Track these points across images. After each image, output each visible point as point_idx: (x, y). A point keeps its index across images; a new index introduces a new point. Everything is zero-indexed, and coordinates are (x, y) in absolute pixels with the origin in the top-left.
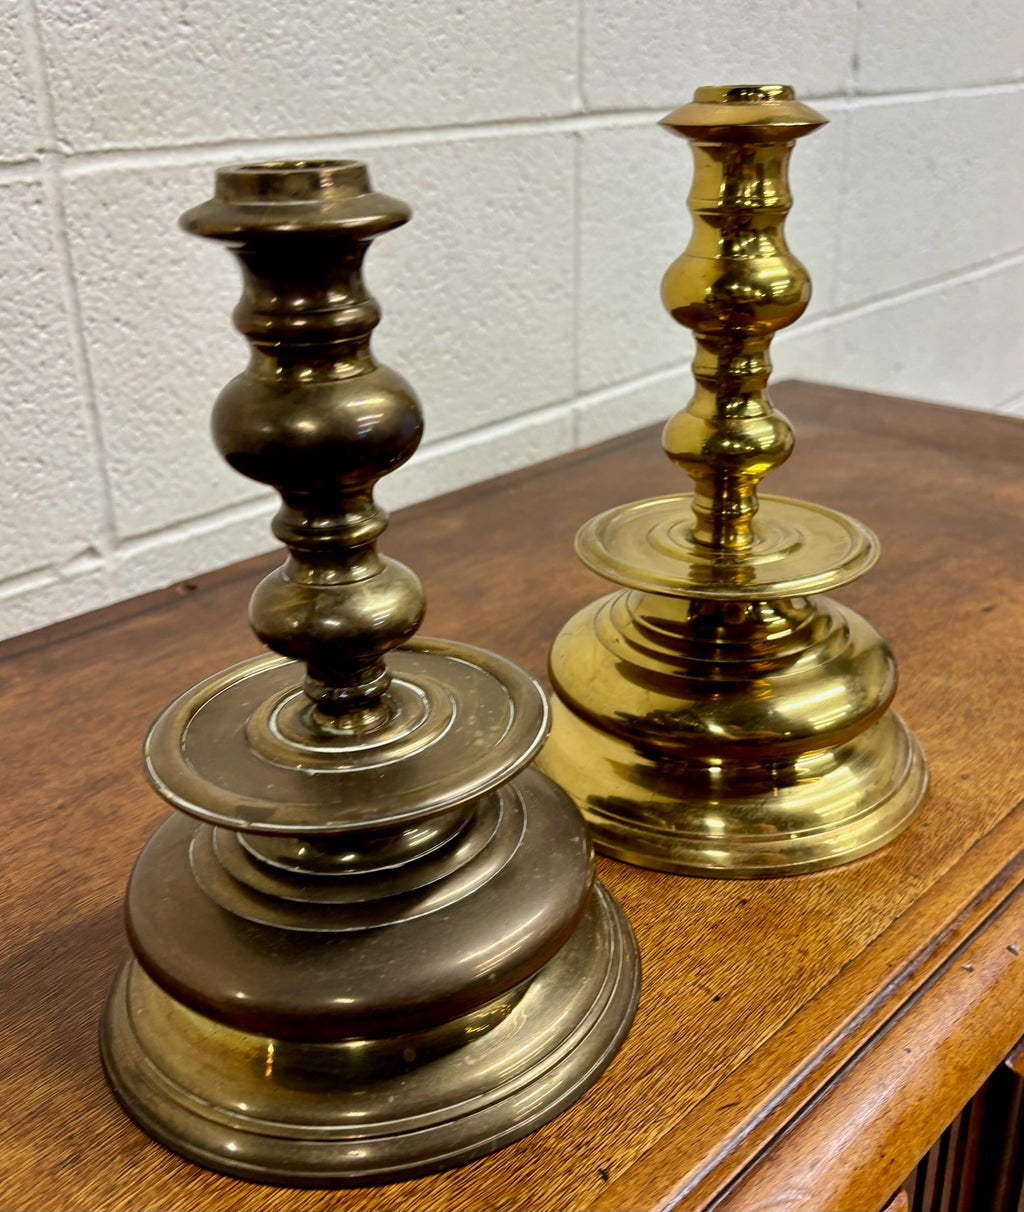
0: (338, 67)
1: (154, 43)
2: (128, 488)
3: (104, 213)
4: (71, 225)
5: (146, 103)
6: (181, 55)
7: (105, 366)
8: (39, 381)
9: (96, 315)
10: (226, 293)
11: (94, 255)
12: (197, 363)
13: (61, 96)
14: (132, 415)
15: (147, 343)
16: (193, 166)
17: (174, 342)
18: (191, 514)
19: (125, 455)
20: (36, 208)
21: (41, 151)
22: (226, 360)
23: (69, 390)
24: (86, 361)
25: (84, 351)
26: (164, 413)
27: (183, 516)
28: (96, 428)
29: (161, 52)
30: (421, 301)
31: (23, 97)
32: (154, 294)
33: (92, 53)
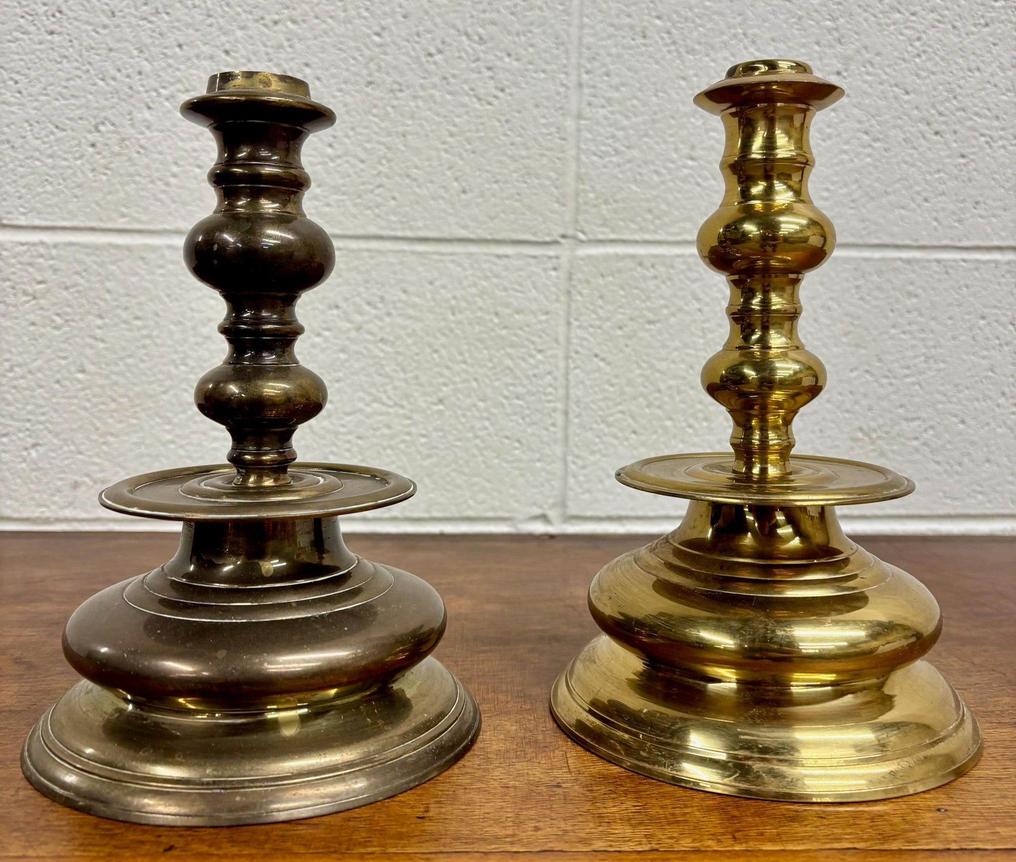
0: (826, 194)
1: (664, 171)
2: (581, 478)
3: (601, 281)
4: (574, 286)
5: (650, 211)
6: (684, 180)
7: (581, 387)
8: (530, 387)
9: (580, 350)
10: (692, 352)
11: (587, 308)
12: (656, 399)
13: (585, 203)
14: (595, 426)
15: (616, 377)
16: (678, 256)
17: (639, 380)
18: (631, 513)
19: (586, 454)
20: (553, 273)
21: (564, 236)
22: (682, 402)
23: (550, 398)
24: (567, 380)
25: (567, 373)
26: (622, 430)
27: (623, 513)
28: (566, 428)
29: (668, 177)
30: (890, 389)
31: (558, 202)
32: (629, 342)
33: (614, 177)
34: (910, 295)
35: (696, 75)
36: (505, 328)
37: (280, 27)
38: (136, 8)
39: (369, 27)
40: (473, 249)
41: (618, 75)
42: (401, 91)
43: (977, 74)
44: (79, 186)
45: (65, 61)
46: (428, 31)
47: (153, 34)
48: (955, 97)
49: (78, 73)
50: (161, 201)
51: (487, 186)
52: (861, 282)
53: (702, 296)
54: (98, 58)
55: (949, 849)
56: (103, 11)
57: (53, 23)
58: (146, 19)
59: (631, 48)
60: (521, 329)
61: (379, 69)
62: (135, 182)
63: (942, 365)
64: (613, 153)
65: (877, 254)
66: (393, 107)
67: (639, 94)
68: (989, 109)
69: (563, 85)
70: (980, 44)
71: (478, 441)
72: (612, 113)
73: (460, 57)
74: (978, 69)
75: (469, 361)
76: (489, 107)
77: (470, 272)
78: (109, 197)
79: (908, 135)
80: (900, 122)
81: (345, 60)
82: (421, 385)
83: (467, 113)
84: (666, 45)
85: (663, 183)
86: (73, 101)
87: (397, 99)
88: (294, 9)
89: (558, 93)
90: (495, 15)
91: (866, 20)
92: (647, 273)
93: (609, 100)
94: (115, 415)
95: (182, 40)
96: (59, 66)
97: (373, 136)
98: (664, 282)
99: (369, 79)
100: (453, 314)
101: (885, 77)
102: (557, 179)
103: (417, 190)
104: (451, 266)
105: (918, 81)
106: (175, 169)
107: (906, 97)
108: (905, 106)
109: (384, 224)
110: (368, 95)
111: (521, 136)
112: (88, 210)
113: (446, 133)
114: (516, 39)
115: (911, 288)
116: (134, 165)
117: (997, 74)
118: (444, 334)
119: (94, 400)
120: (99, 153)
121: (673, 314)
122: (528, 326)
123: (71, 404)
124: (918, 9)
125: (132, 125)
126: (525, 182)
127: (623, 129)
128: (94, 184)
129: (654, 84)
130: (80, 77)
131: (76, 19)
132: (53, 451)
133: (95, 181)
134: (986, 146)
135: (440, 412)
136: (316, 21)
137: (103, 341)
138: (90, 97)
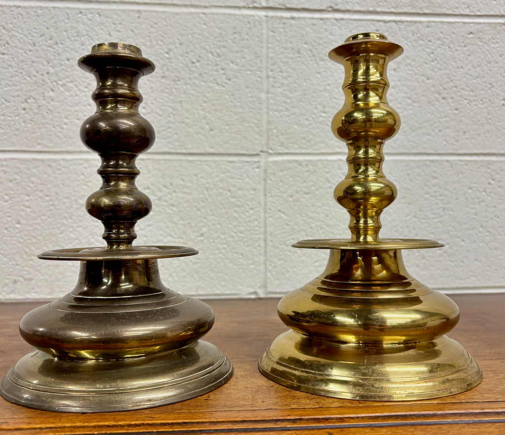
1: (311, 119)
2: (274, 273)
3: (281, 174)
4: (268, 176)
5: (304, 138)
6: (321, 123)
7: (272, 226)
8: (247, 227)
9: (271, 207)
10: (327, 208)
11: (274, 187)
12: (310, 232)
13: (272, 135)
14: (280, 246)
15: (290, 221)
16: (319, 161)
17: (302, 222)
19: (275, 260)
20: (257, 170)
21: (262, 152)
22: (323, 233)
23: (257, 232)
24: (265, 223)
25: (265, 220)
28: (265, 248)
29: (312, 122)
30: (426, 225)
31: (258, 135)
32: (296, 204)
33: (286, 122)
34: (434, 178)
35: (325, 71)
36: (234, 197)
38: (46, 41)
39: (163, 50)
40: (216, 158)
41: (287, 72)
42: (179, 81)
43: (462, 70)
44: (17, 130)
45: (10, 68)
46: (192, 51)
47: (55, 54)
48: (451, 81)
49: (17, 73)
50: (59, 137)
51: (223, 127)
52: (410, 172)
53: (331, 180)
54: (27, 66)
56: (29, 43)
57: (4, 49)
58: (50, 47)
59: (292, 58)
60: (241, 198)
61: (168, 70)
62: (46, 127)
63: (452, 213)
64: (285, 110)
65: (417, 158)
66: (175, 89)
67: (297, 81)
68: (468, 87)
69: (259, 77)
70: (462, 55)
71: (221, 255)
72: (284, 90)
73: (208, 64)
74: (462, 67)
75: (216, 214)
76: (223, 88)
77: (215, 170)
78: (32, 135)
79: (430, 100)
80: (426, 93)
82: (192, 227)
83: (212, 91)
84: (310, 57)
85: (310, 124)
86: (14, 87)
87: (177, 84)
89: (257, 81)
90: (225, 43)
91: (407, 44)
92: (303, 169)
93: (282, 84)
94: (36, 245)
95: (69, 57)
96: (7, 70)
97: (165, 103)
98: (312, 174)
99: (163, 75)
100: (207, 191)
101: (417, 72)
102: (258, 124)
103: (188, 130)
104: (206, 167)
105: (433, 74)
106: (66, 120)
107: (428, 81)
108: (428, 85)
109: (171, 146)
110: (163, 83)
111: (239, 102)
112: (22, 142)
113: (202, 101)
114: (236, 55)
115: (434, 174)
116: (45, 119)
117: (471, 70)
118: (203, 201)
119: (25, 238)
120: (27, 113)
121: (317, 190)
122: (245, 196)
123: (13, 240)
124: (432, 39)
125: (44, 99)
126: (242, 125)
127: (290, 98)
128: (25, 129)
129: (304, 76)
130: (18, 76)
131: (16, 47)
132: (4, 264)
133: (25, 127)
134: (468, 105)
135: (201, 241)
137: (29, 207)
138: (23, 85)
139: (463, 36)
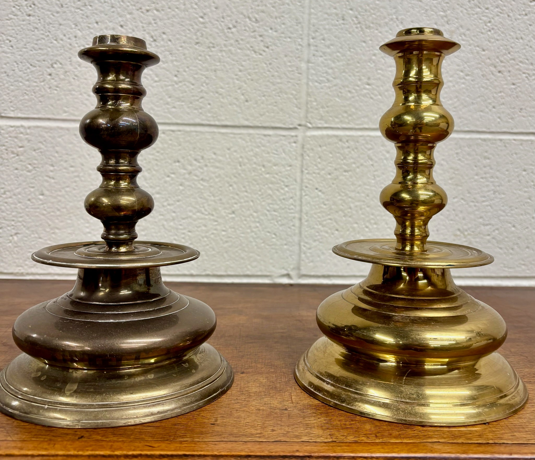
1: (354, 91)
2: (308, 255)
3: (319, 149)
4: (305, 152)
5: (346, 112)
6: (365, 96)
7: (308, 205)
8: (281, 205)
9: (308, 185)
10: (368, 187)
11: (312, 164)
12: (349, 212)
13: (311, 108)
14: (316, 226)
15: (328, 200)
16: (361, 136)
17: (340, 202)
18: (335, 274)
19: (311, 241)
20: (294, 145)
21: (300, 125)
22: (363, 214)
23: (292, 211)
24: (301, 201)
25: (301, 198)
26: (330, 229)
27: (331, 274)
28: (300, 228)
29: (356, 94)
30: (475, 208)
31: (297, 107)
32: (335, 182)
33: (327, 94)
34: (486, 158)
35: (371, 40)
36: (268, 173)
37: (150, 13)
38: (74, 3)
39: (197, 14)
40: (251, 131)
41: (329, 40)
42: (214, 47)
43: (521, 41)
44: (42, 96)
45: (36, 30)
46: (229, 16)
47: (83, 17)
48: (509, 53)
49: (43, 36)
50: (85, 104)
51: (259, 98)
52: (459, 151)
53: (373, 157)
54: (53, 29)
55: (488, 443)
56: (57, 4)
57: (30, 10)
58: (79, 8)
59: (336, 25)
60: (277, 174)
61: (202, 35)
62: (72, 94)
63: (503, 196)
64: (326, 81)
65: (468, 136)
66: (210, 56)
67: (341, 50)
68: (527, 60)
69: (300, 45)
70: (522, 25)
71: (253, 234)
72: (326, 60)
73: (245, 30)
74: (522, 38)
75: (249, 191)
76: (260, 56)
77: (249, 144)
78: (58, 102)
79: (484, 73)
80: (480, 66)
81: (184, 30)
82: (223, 204)
83: (249, 59)
84: (355, 24)
85: (353, 97)
86: (40, 51)
87: (212, 51)
88: (158, 4)
89: (297, 49)
90: (264, 8)
91: (462, 12)
92: (344, 145)
93: (324, 53)
94: (59, 218)
95: (98, 19)
96: (33, 33)
97: (199, 71)
98: (353, 150)
99: (197, 41)
100: (240, 166)
101: (471, 42)
102: (296, 95)
103: (222, 100)
104: (240, 140)
105: (490, 44)
107: (483, 53)
108: (483, 57)
109: (204, 117)
110: (196, 49)
111: (277, 72)
112: (47, 109)
113: (237, 70)
114: (275, 21)
115: (486, 154)
116: (71, 85)
117: (532, 41)
118: (235, 177)
119: (48, 210)
120: (53, 79)
121: (358, 167)
122: (280, 172)
123: (35, 212)
124: (489, 6)
125: (71, 64)
126: (279, 96)
127: (332, 68)
128: (50, 95)
129: (348, 45)
130: (44, 39)
131: (42, 8)
132: (26, 237)
133: (51, 94)
134: (526, 79)
135: (233, 218)
136: (169, 10)
137: (53, 178)
138: (49, 49)
139: (524, 4)
